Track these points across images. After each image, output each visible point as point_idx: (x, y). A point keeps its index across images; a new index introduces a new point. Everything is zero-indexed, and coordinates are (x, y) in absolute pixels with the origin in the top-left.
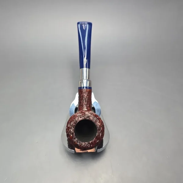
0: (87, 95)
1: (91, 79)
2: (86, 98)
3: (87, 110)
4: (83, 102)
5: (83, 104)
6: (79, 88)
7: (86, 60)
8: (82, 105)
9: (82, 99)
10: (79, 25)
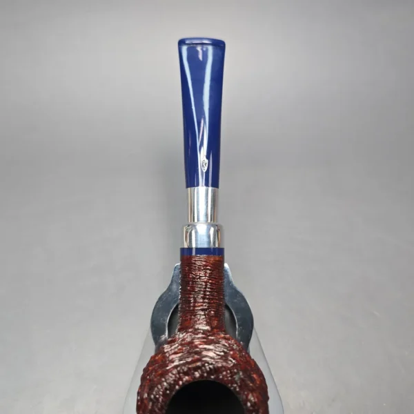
0: (210, 277)
1: (220, 222)
2: (206, 285)
3: (207, 328)
4: (195, 299)
5: (194, 306)
6: (183, 250)
7: (207, 161)
8: (194, 310)
9: (193, 289)
10: (184, 49)
